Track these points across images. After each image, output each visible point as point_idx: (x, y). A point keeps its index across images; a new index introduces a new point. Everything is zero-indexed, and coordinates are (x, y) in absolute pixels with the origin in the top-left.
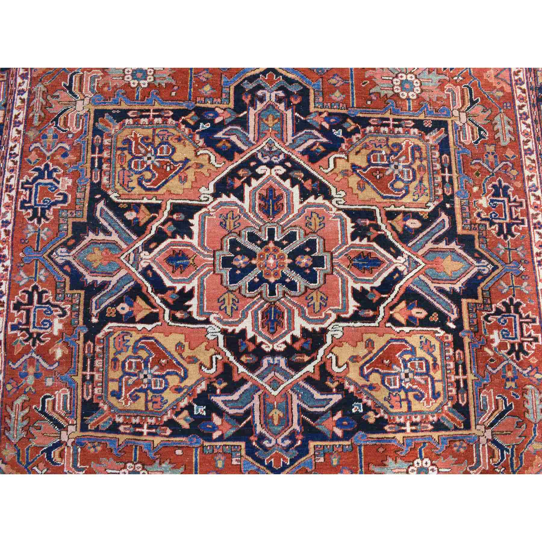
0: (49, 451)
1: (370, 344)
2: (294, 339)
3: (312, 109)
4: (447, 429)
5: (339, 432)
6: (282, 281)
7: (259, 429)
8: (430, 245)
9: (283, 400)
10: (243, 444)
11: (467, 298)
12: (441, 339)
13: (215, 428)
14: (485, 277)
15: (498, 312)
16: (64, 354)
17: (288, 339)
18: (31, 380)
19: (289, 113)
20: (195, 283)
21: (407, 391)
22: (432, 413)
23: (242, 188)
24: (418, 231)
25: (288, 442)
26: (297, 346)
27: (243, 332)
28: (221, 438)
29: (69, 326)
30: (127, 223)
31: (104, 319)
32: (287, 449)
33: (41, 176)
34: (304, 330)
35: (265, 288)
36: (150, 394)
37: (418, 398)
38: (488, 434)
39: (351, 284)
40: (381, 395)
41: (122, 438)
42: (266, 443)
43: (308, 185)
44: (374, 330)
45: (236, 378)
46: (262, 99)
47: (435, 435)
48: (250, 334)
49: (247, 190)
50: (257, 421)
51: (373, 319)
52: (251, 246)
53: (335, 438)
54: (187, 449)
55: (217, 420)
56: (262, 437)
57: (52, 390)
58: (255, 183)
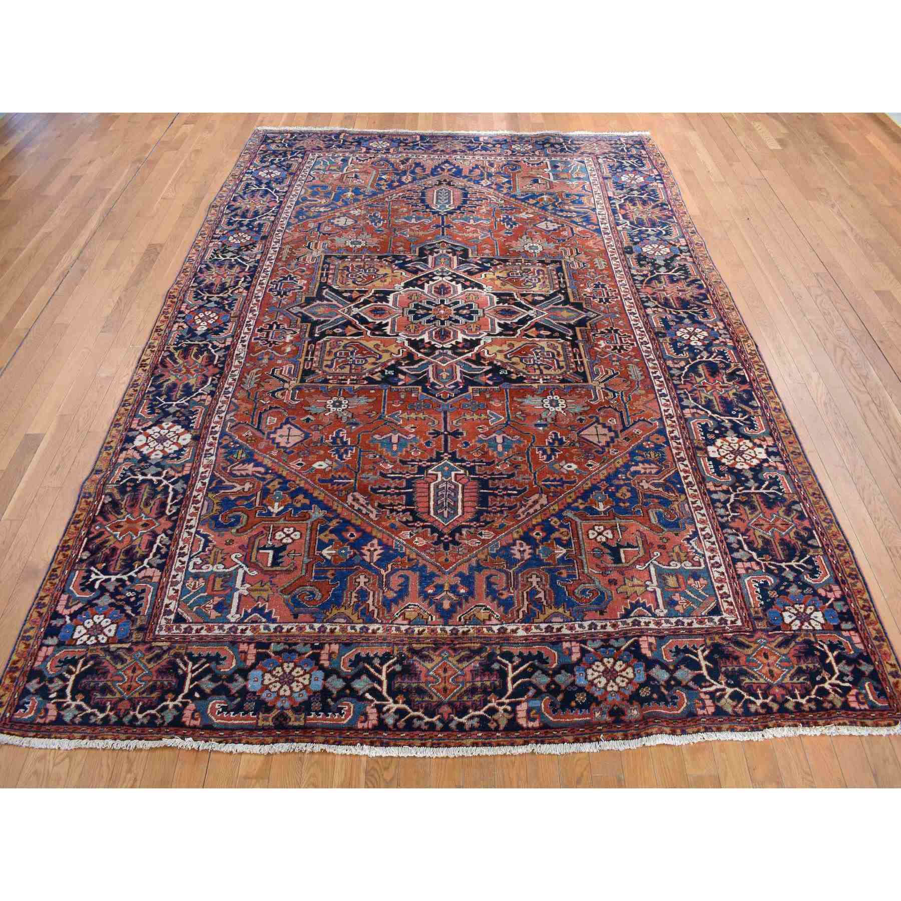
0: (273, 393)
1: (511, 345)
2: (457, 343)
3: (470, 256)
4: (569, 382)
5: (490, 383)
6: (450, 319)
7: (432, 380)
8: (551, 306)
9: (450, 369)
10: (420, 388)
11: (580, 326)
12: (562, 344)
13: (400, 380)
14: (591, 319)
15: (602, 333)
16: (292, 350)
17: (454, 343)
18: (265, 361)
19: (455, 257)
20: (389, 320)
21: (539, 365)
22: (559, 375)
23: (423, 284)
24: (542, 301)
25: (453, 387)
26: (460, 346)
27: (422, 340)
28: (404, 385)
29: (299, 339)
30: (345, 298)
31: (323, 335)
32: (452, 390)
33: (285, 279)
34: (465, 340)
35: (438, 323)
36: (353, 366)
37: (548, 368)
38: (602, 385)
39: (497, 321)
40: (521, 367)
41: (330, 386)
42: (437, 387)
43: (468, 283)
44: (514, 340)
45: (416, 359)
46: (437, 253)
47: (562, 385)
48: (427, 340)
49: (426, 285)
50: (431, 375)
51: (513, 335)
52: (428, 306)
53: (487, 385)
54: (379, 390)
55: (401, 376)
56: (433, 384)
57: (281, 365)
58: (431, 283)
